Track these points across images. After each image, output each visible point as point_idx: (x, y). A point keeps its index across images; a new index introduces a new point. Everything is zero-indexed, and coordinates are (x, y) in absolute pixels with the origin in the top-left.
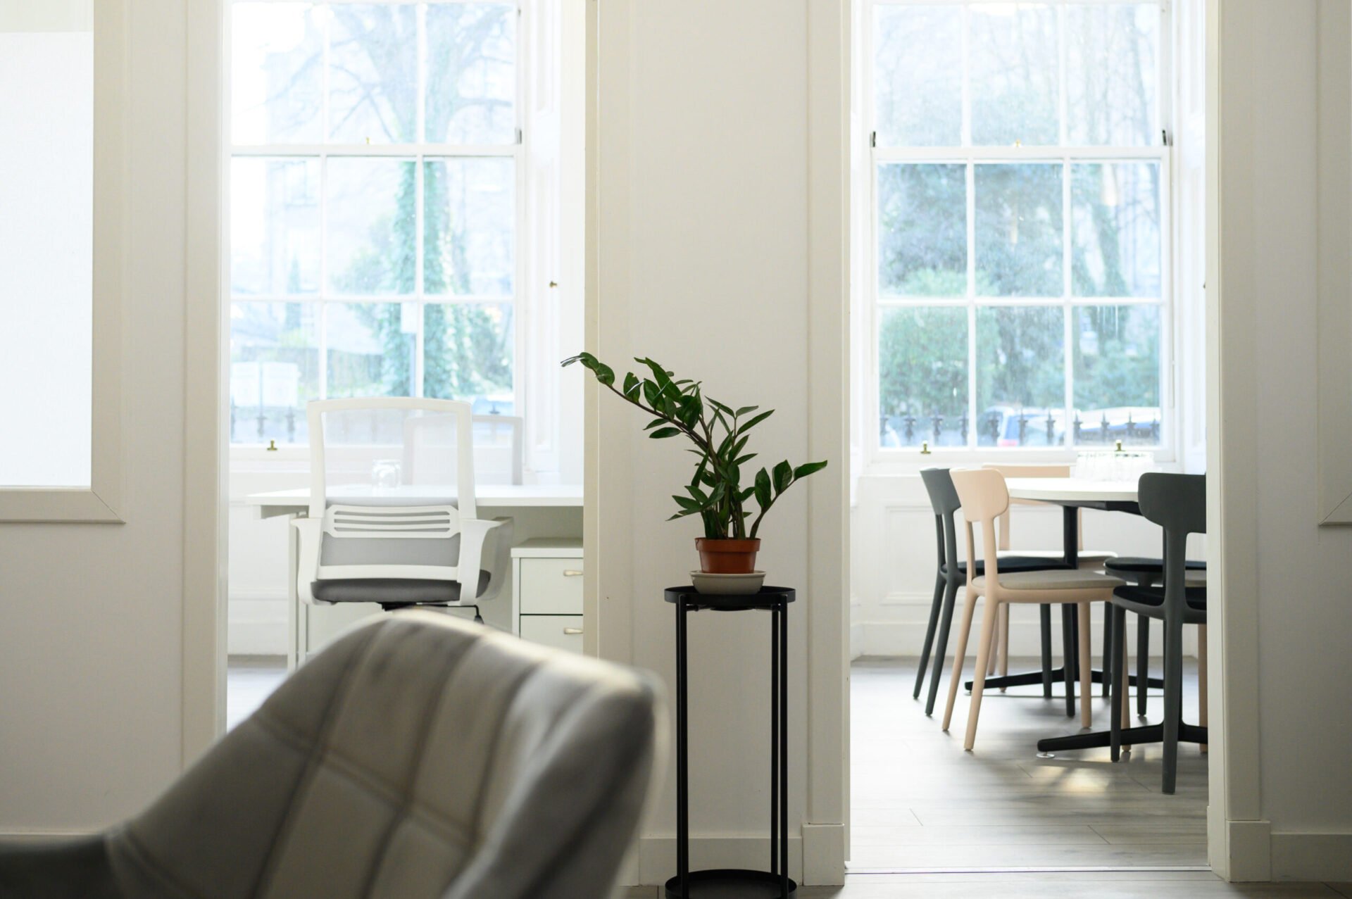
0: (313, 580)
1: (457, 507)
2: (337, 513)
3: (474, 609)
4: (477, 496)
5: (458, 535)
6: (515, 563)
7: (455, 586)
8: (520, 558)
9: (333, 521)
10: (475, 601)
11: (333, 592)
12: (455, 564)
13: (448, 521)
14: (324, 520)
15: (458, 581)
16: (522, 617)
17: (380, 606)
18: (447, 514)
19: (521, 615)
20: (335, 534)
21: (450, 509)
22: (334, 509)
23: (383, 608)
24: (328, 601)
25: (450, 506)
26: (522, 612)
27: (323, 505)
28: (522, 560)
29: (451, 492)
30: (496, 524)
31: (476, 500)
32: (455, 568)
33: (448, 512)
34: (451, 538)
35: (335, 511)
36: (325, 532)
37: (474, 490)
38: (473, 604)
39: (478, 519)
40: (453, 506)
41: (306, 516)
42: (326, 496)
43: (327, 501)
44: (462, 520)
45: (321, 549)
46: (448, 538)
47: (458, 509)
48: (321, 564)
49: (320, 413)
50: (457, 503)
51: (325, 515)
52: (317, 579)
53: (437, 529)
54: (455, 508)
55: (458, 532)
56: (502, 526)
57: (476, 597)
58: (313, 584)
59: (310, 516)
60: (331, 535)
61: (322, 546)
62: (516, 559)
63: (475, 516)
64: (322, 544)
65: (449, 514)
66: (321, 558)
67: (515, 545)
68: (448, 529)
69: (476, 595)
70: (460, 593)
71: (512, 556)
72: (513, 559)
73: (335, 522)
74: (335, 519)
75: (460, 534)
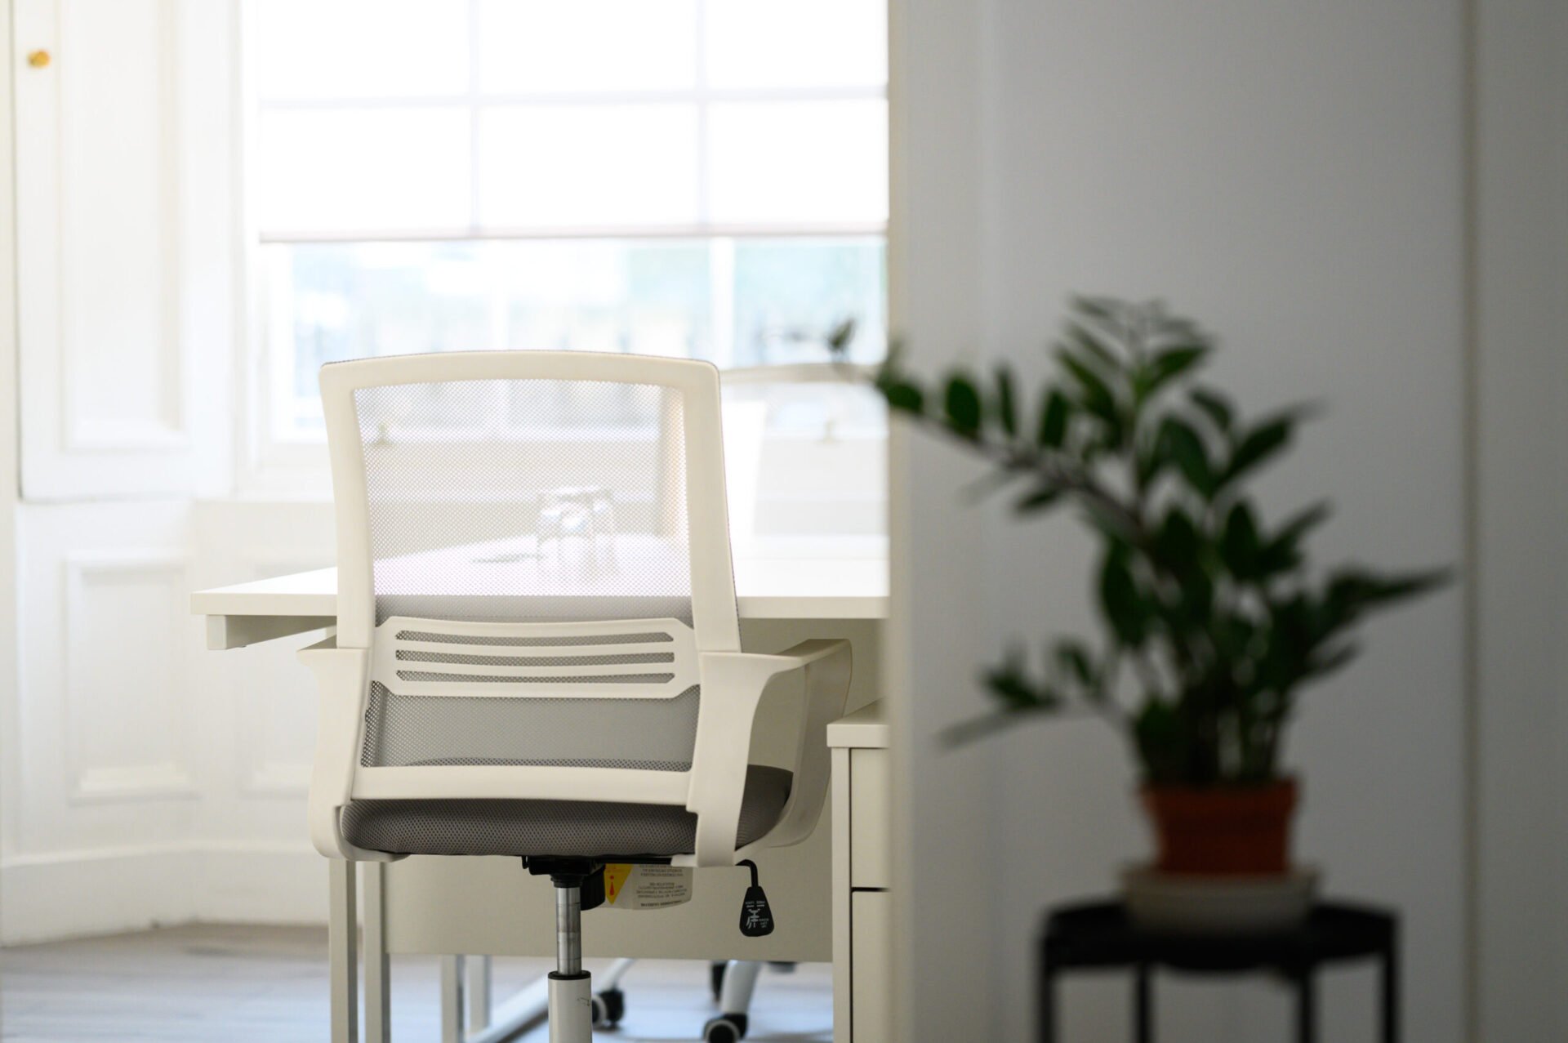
0: (340, 799)
1: (689, 622)
2: (401, 636)
3: (747, 870)
4: (743, 591)
5: (696, 689)
6: (839, 761)
7: (681, 819)
8: (850, 749)
9: (394, 654)
10: (745, 853)
11: (397, 830)
12: (685, 762)
13: (669, 657)
14: (371, 656)
15: (689, 809)
16: (855, 894)
17: (518, 861)
18: (666, 638)
19: (853, 890)
20: (398, 687)
21: (674, 627)
22: (394, 624)
23: (525, 866)
24: (381, 850)
25: (673, 619)
26: (855, 885)
27: (367, 615)
28: (853, 751)
29: (677, 584)
30: (789, 662)
31: (739, 603)
32: (683, 774)
33: (670, 633)
34: (676, 698)
35: (398, 631)
36: (375, 685)
37: (734, 577)
38: (736, 862)
39: (743, 651)
40: (680, 618)
41: (330, 643)
42: (376, 594)
43: (377, 606)
44: (703, 653)
45: (364, 724)
46: (667, 699)
47: (692, 626)
48: (364, 763)
49: (352, 393)
50: (691, 611)
51: (374, 640)
52: (352, 800)
53: (646, 675)
54: (685, 623)
55: (694, 683)
56: (807, 667)
57: (737, 848)
58: (338, 809)
59: (339, 643)
60: (389, 691)
61: (366, 716)
62: (841, 751)
63: (736, 645)
64: (367, 711)
65: (672, 640)
66: (365, 748)
67: (839, 716)
68: (671, 676)
69: (737, 840)
70: (694, 837)
71: (829, 744)
72: (833, 751)
73: (399, 658)
74: (397, 651)
75: (699, 689)
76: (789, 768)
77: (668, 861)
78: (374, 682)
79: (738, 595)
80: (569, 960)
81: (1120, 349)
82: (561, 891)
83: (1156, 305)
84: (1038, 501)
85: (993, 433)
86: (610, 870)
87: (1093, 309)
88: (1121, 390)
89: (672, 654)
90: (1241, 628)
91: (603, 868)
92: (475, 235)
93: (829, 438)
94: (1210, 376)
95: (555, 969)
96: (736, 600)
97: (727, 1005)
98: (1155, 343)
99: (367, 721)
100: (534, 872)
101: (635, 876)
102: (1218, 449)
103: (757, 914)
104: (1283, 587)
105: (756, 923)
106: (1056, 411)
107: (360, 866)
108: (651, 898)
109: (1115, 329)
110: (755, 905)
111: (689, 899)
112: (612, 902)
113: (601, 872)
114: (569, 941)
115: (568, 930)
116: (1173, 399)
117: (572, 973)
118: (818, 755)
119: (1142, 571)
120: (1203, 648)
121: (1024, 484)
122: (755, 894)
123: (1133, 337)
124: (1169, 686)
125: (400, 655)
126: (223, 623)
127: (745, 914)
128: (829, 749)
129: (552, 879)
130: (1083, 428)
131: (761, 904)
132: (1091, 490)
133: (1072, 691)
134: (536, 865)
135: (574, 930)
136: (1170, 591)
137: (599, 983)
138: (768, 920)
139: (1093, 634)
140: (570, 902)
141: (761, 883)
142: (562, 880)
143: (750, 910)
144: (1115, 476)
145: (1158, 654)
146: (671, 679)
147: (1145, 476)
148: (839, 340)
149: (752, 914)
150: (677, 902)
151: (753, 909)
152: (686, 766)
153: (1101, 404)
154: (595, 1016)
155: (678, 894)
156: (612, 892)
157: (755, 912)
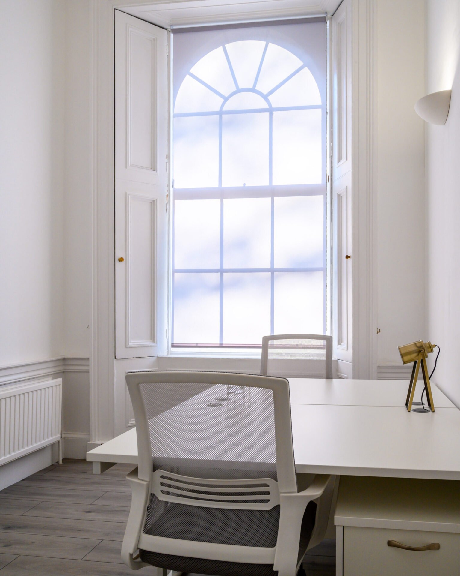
1: (276, 479)
2: (162, 477)
5: (278, 507)
8: (344, 526)
9: (159, 483)
12: (273, 544)
13: (268, 493)
18: (267, 486)
21: (269, 481)
22: (160, 472)
25: (269, 478)
27: (149, 467)
32: (272, 548)
33: (268, 484)
34: (270, 510)
35: (160, 475)
36: (152, 494)
37: (294, 458)
39: (298, 492)
40: (272, 478)
43: (153, 464)
44: (281, 494)
45: (146, 511)
46: (266, 511)
47: (277, 481)
48: (144, 532)
49: (138, 385)
50: (276, 474)
51: (152, 477)
52: (138, 549)
54: (274, 479)
55: (278, 504)
59: (139, 477)
60: (157, 498)
61: (147, 509)
62: (339, 528)
63: (296, 489)
64: (147, 507)
65: (269, 486)
68: (268, 500)
71: (335, 524)
72: (337, 528)
73: (161, 485)
74: (161, 482)
75: (280, 506)
79: (296, 463)
96: (295, 466)
126: (99, 465)
128: (335, 527)
146: (268, 502)
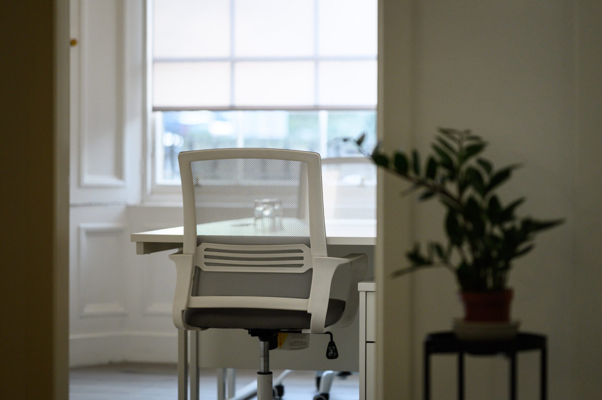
0: (183, 307)
1: (309, 245)
2: (207, 250)
3: (329, 335)
5: (311, 270)
6: (362, 296)
7: (305, 316)
8: (366, 292)
9: (203, 256)
10: (328, 329)
11: (204, 320)
12: (306, 296)
13: (302, 258)
14: (195, 257)
15: (308, 311)
16: (367, 344)
17: (247, 331)
18: (301, 251)
19: (367, 342)
20: (205, 268)
21: (303, 247)
22: (204, 246)
23: (249, 333)
24: (198, 327)
25: (303, 245)
26: (367, 340)
27: (193, 243)
28: (367, 292)
30: (345, 261)
32: (306, 300)
33: (303, 250)
34: (304, 273)
35: (205, 248)
36: (196, 267)
37: (325, 230)
38: (325, 332)
39: (328, 256)
40: (306, 245)
41: (181, 252)
42: (197, 235)
43: (198, 239)
44: (314, 257)
45: (192, 281)
46: (301, 273)
47: (310, 247)
48: (192, 295)
49: (190, 163)
50: (310, 242)
51: (196, 251)
52: (188, 308)
53: (293, 264)
55: (310, 267)
56: (351, 263)
57: (325, 327)
58: (183, 311)
59: (184, 252)
60: (201, 270)
61: (193, 278)
62: (363, 292)
63: (326, 254)
64: (194, 277)
65: (303, 252)
66: (193, 290)
67: (362, 280)
68: (302, 265)
69: (325, 324)
70: (310, 322)
71: (359, 290)
72: (360, 293)
73: (205, 258)
74: (205, 255)
75: (312, 270)
76: (344, 299)
77: (300, 332)
78: (196, 266)
79: (327, 236)
80: (265, 367)
81: (455, 146)
82: (262, 343)
83: (468, 132)
84: (427, 196)
85: (411, 173)
86: (280, 336)
87: (446, 132)
88: (455, 159)
89: (303, 257)
90: (494, 238)
91: (277, 335)
92: (232, 108)
93: (362, 186)
94: (484, 155)
95: (259, 371)
96: (326, 238)
97: (322, 390)
98: (467, 143)
99: (193, 280)
100: (252, 336)
101: (288, 338)
102: (486, 179)
103: (332, 351)
104: (508, 225)
105: (332, 354)
106: (432, 165)
107: (189, 332)
108: (294, 346)
109: (453, 139)
110: (332, 348)
111: (308, 347)
112: (280, 347)
113: (276, 336)
114: (265, 361)
115: (264, 357)
116: (472, 162)
117: (266, 372)
118: (355, 294)
119: (461, 219)
120: (481, 246)
121: (422, 190)
122: (332, 344)
123: (460, 142)
124: (469, 258)
125: (206, 257)
126: (142, 245)
127: (328, 351)
128: (359, 292)
129: (259, 338)
130: (442, 172)
131: (334, 347)
132: (444, 192)
133: (436, 259)
134: (253, 332)
135: (266, 357)
136: (470, 226)
137: (275, 382)
138: (336, 353)
139: (444, 240)
140: (266, 346)
141: (334, 340)
142: (262, 339)
143: (330, 350)
144: (452, 188)
145: (466, 247)
146: (302, 266)
147: (462, 188)
148: (360, 142)
149: (330, 351)
150: (304, 348)
151: (331, 349)
152: (308, 298)
153: (448, 164)
154: (274, 395)
155: (304, 345)
156: (280, 344)
157: (331, 350)
